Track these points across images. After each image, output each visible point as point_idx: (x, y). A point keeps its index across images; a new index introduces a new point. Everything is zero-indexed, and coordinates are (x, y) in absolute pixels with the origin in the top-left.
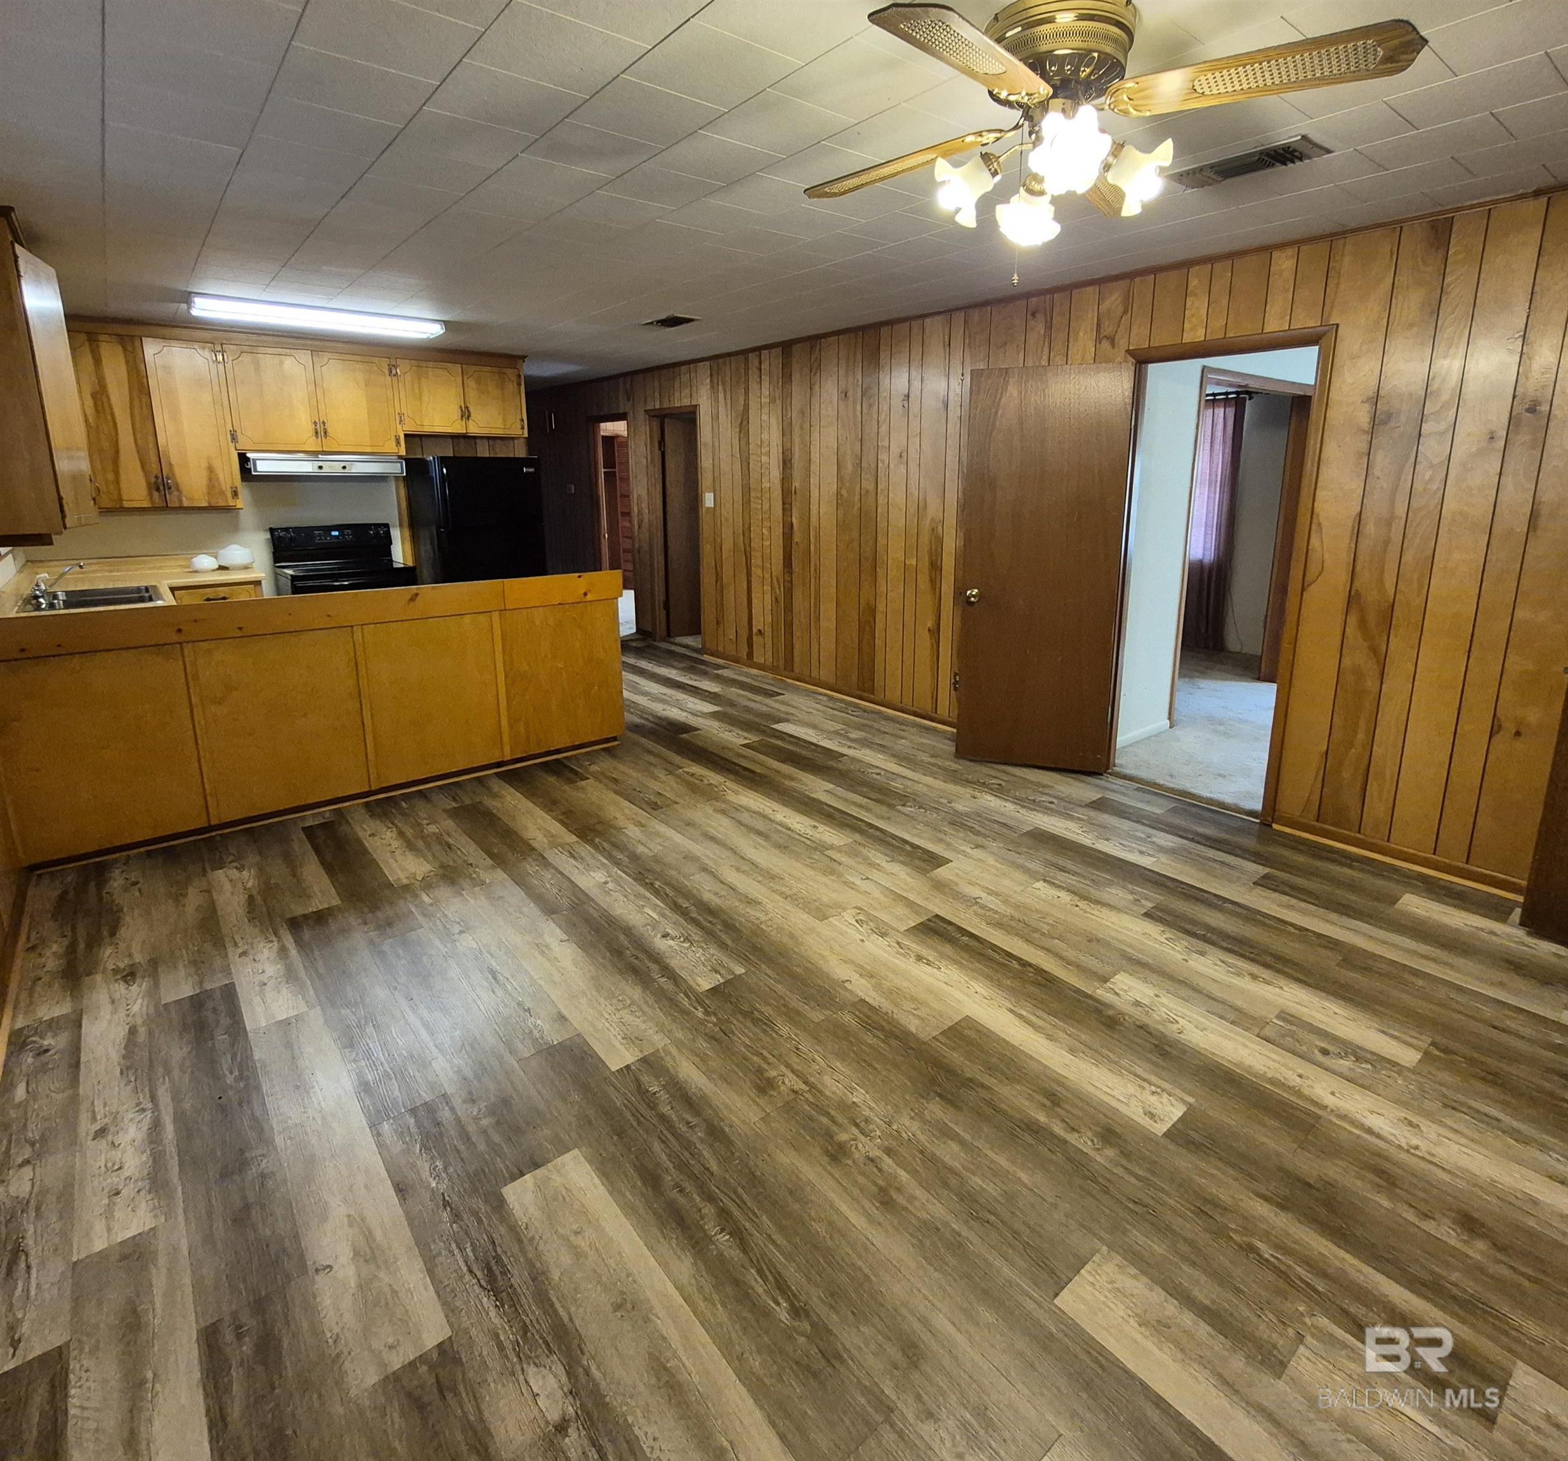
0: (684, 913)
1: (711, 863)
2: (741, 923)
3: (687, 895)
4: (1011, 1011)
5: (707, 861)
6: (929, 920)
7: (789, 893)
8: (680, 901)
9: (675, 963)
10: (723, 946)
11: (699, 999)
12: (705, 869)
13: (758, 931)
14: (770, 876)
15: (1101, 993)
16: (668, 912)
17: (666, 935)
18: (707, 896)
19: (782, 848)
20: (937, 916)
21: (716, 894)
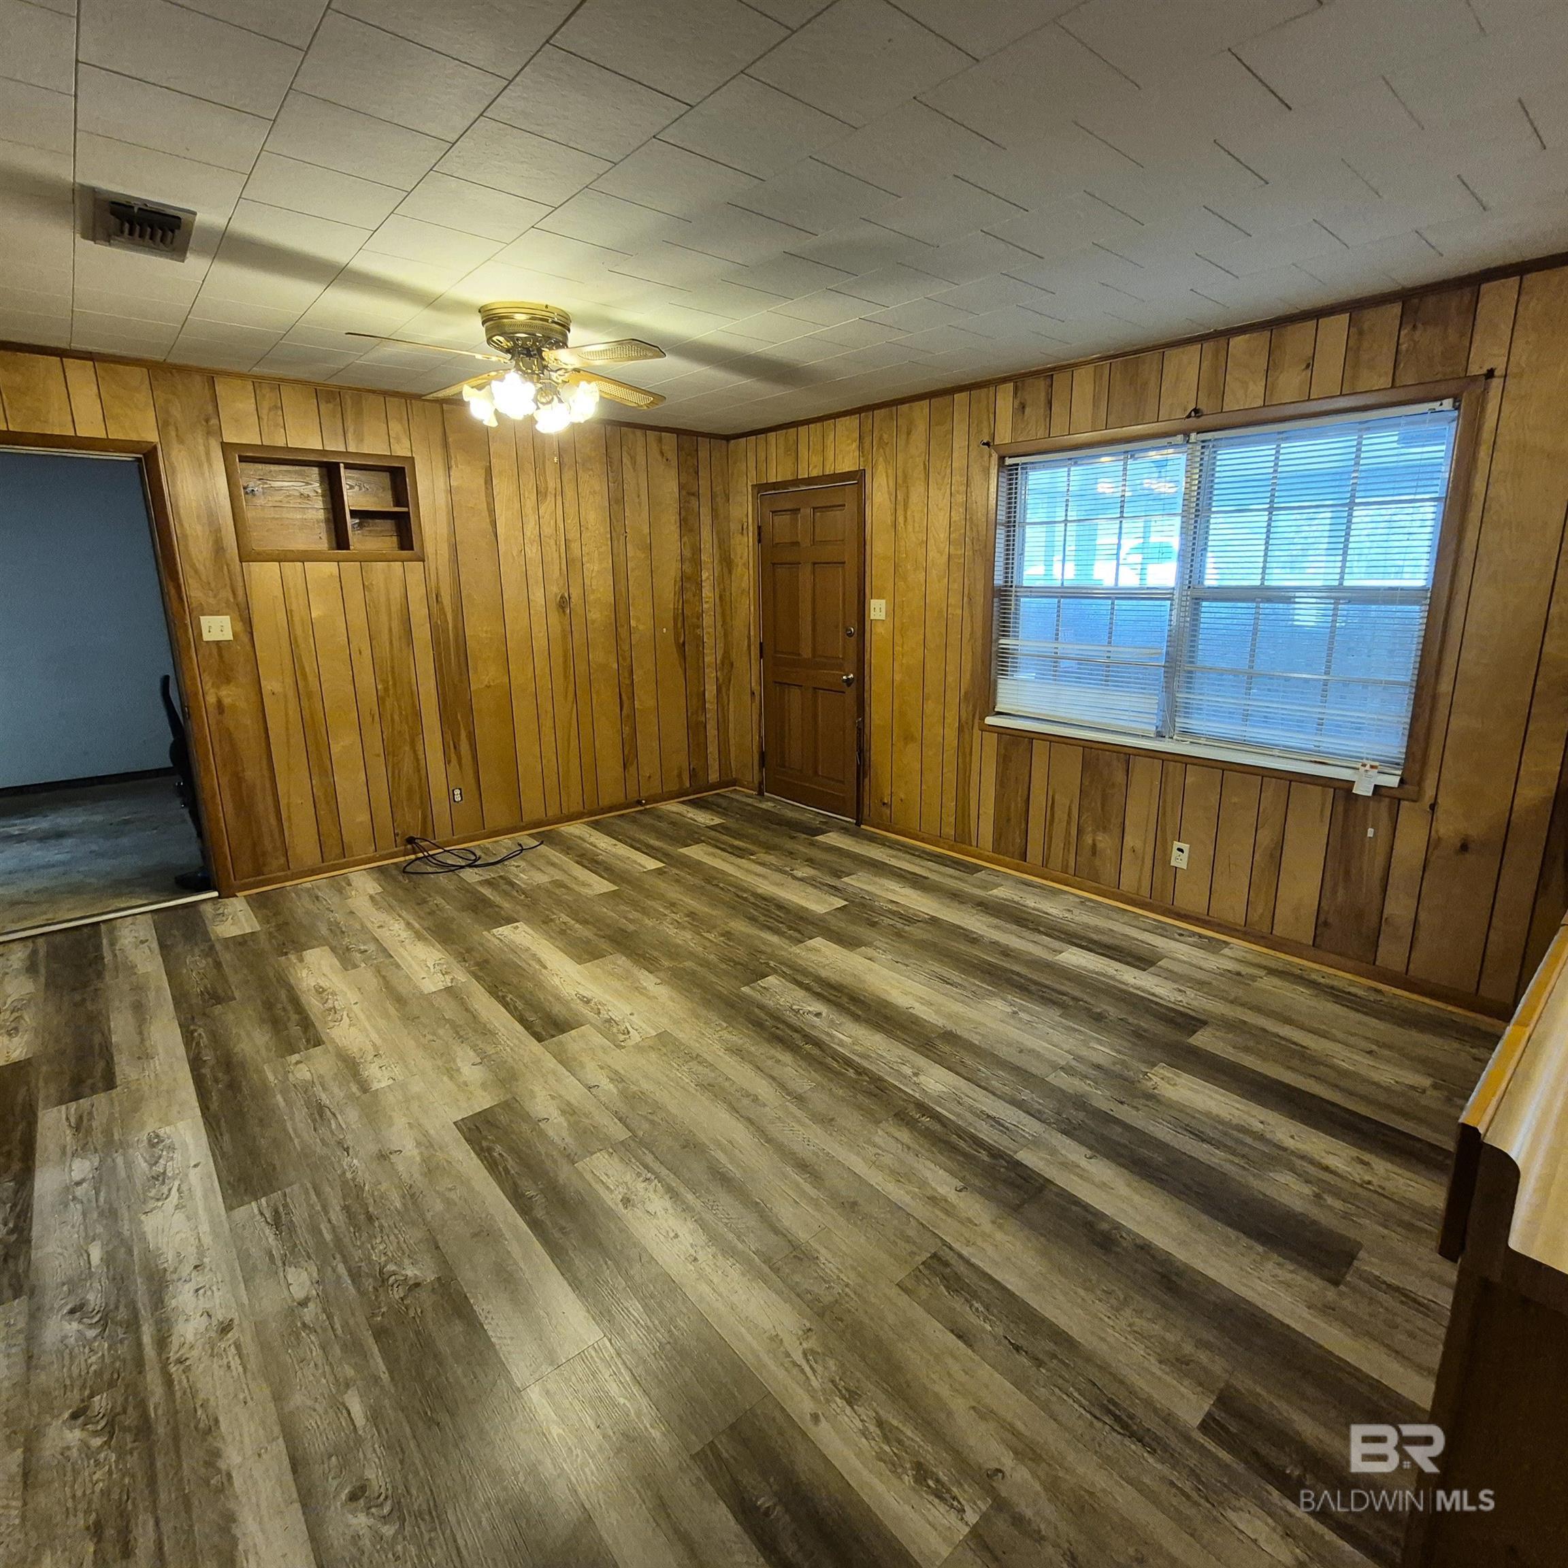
0: (808, 1038)
1: (793, 1108)
2: (748, 1028)
3: (810, 1059)
4: (545, 968)
5: (798, 1113)
6: (553, 1036)
7: (693, 1064)
8: (816, 1052)
9: (800, 993)
10: (762, 1007)
11: (774, 971)
12: (800, 1099)
13: (729, 1020)
14: (714, 1089)
15: (461, 976)
16: (824, 1037)
17: (818, 1015)
18: (787, 1058)
19: (691, 1145)
20: (540, 1039)
21: (778, 1061)
